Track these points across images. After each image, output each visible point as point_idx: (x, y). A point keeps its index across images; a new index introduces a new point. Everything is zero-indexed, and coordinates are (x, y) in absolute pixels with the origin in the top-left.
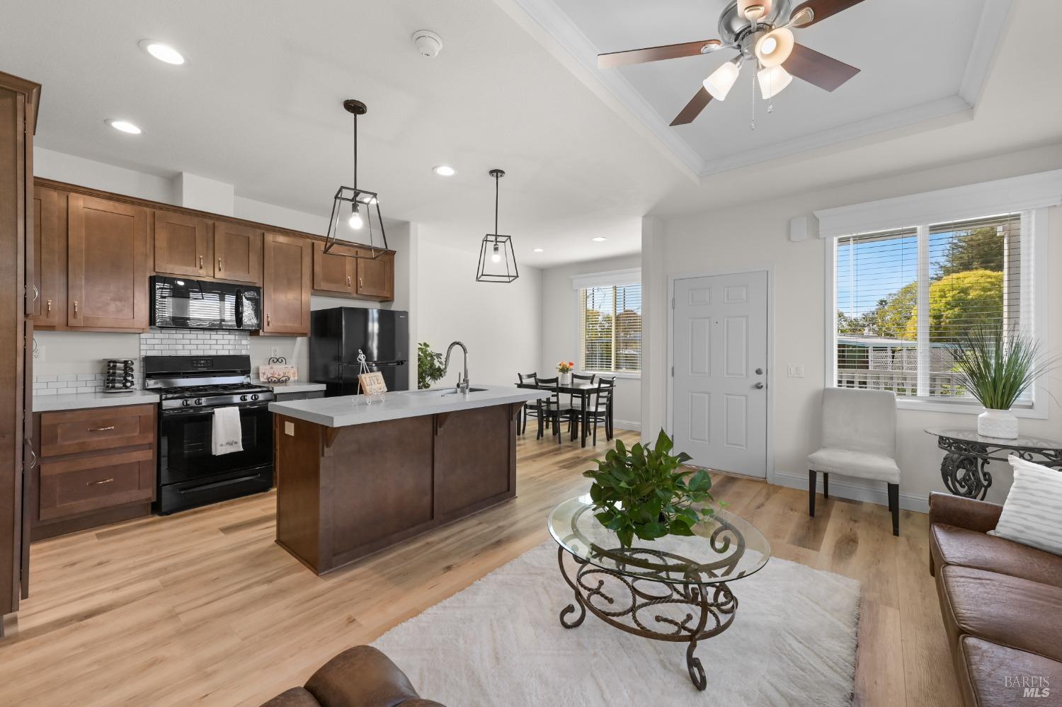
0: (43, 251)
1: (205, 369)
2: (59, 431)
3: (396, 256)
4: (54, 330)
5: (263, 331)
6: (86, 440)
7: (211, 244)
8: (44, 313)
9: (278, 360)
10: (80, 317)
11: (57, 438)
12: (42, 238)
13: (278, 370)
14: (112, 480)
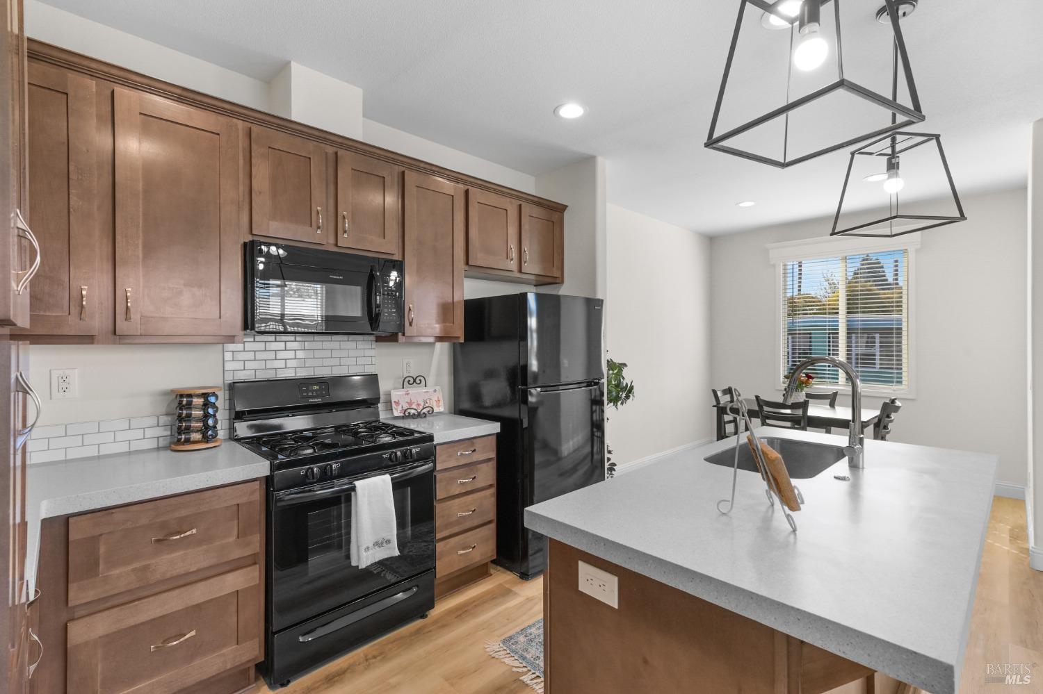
0: (72, 191)
1: (319, 400)
2: (102, 549)
3: (566, 214)
4: (92, 343)
5: (404, 335)
6: (148, 562)
7: (332, 187)
8: (75, 310)
9: (415, 381)
10: (135, 316)
11: (97, 564)
12: (71, 168)
13: (416, 397)
14: (193, 633)
